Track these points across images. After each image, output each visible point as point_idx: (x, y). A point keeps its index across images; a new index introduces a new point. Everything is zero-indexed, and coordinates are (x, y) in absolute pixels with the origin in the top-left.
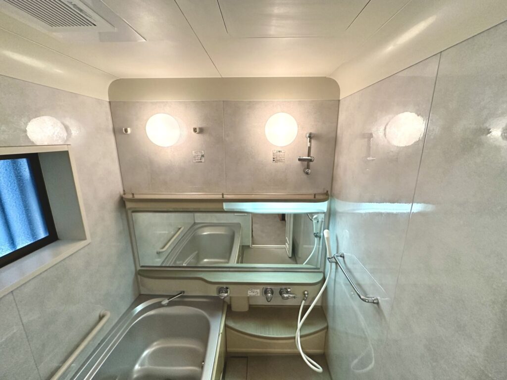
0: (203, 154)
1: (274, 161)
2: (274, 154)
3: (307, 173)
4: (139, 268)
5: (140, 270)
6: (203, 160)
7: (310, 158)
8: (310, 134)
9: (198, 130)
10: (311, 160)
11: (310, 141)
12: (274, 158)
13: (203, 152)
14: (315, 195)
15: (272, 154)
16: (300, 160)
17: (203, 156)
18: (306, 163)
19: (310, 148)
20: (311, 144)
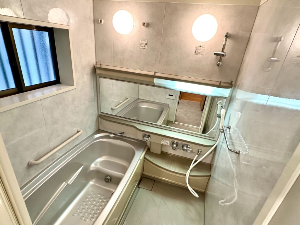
0: (147, 42)
1: (195, 53)
2: (196, 47)
3: (218, 65)
4: (100, 113)
5: (100, 115)
6: (146, 47)
7: (222, 53)
8: (227, 34)
10: (223, 55)
11: (226, 40)
12: (196, 51)
13: (147, 41)
14: (220, 82)
15: (195, 47)
16: (215, 54)
17: (146, 44)
18: (219, 57)
19: (224, 45)
20: (226, 42)
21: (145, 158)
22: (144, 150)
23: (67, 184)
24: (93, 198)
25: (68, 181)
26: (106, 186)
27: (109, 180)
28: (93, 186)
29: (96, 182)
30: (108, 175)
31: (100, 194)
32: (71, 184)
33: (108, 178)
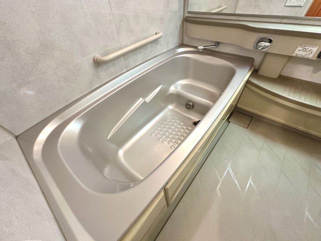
4: (187, 15)
5: (187, 17)
21: (248, 82)
22: (249, 70)
23: (144, 101)
24: (171, 122)
25: (146, 98)
26: (186, 113)
27: (191, 107)
28: (173, 110)
29: (176, 107)
30: (190, 101)
31: (179, 120)
32: (148, 102)
33: (190, 104)
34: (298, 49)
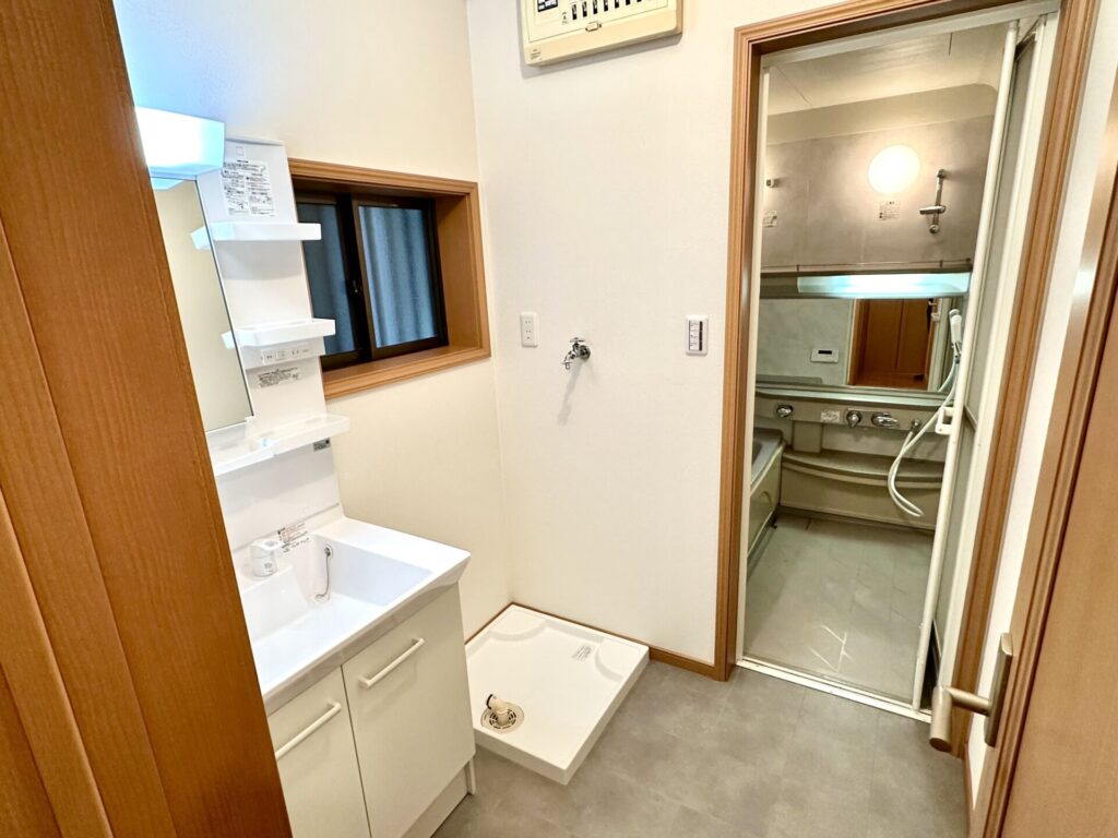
0: (775, 214)
1: (881, 217)
2: (881, 207)
3: (932, 231)
6: (775, 223)
7: (938, 207)
8: (941, 171)
9: (772, 183)
10: (939, 212)
11: (941, 183)
12: (881, 214)
13: (776, 211)
14: (941, 262)
15: (878, 207)
16: (922, 212)
17: (775, 218)
18: (932, 216)
19: (940, 193)
20: (941, 188)
21: (783, 460)
22: (780, 445)
34: (823, 414)
